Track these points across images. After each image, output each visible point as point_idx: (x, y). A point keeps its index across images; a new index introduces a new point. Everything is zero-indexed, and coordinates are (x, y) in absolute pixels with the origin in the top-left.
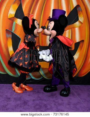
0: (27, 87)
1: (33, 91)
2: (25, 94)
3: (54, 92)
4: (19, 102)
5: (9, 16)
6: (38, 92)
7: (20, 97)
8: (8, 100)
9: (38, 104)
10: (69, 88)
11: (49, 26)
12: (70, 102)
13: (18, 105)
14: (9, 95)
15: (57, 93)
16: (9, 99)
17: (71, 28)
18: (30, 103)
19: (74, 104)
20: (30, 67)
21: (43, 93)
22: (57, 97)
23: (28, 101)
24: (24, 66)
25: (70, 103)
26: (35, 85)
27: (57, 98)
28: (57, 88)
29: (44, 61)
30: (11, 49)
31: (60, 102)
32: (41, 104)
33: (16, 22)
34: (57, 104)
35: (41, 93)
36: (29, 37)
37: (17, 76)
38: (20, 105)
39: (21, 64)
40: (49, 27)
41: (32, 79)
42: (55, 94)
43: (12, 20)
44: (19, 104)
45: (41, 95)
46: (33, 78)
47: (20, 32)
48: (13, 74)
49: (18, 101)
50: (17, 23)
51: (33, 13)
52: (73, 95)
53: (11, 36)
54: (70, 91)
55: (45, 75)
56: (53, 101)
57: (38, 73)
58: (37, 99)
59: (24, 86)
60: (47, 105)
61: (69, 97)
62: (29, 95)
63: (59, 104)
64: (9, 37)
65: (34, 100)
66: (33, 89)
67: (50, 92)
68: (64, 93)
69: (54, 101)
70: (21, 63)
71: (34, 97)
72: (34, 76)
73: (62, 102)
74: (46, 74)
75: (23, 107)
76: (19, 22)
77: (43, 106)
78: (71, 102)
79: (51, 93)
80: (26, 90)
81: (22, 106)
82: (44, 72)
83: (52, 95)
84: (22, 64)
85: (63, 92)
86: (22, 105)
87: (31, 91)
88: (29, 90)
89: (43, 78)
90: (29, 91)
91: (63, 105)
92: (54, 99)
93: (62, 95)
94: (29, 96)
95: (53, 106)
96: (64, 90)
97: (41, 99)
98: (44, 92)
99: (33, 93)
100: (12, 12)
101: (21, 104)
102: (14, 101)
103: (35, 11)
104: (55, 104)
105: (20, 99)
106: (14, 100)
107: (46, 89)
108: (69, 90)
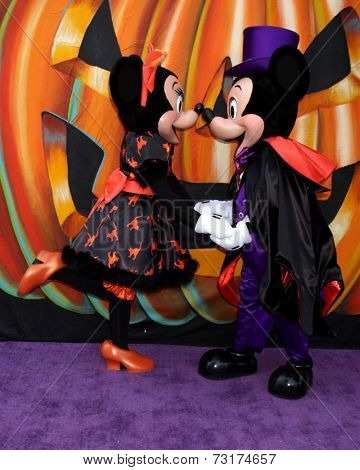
0: (129, 354)
1: (155, 373)
2: (121, 387)
3: (245, 380)
4: (94, 421)
5: (57, 56)
6: (177, 378)
7: (98, 397)
8: (48, 409)
9: (176, 429)
10: (307, 361)
11: (232, 99)
12: (309, 423)
13: (90, 433)
14: (51, 388)
15: (257, 382)
16: (55, 405)
17: (318, 108)
18: (142, 425)
19: (328, 431)
20: (149, 270)
21: (195, 381)
22: (255, 400)
23: (134, 416)
24: (124, 266)
25: (311, 428)
26: (164, 347)
27: (254, 405)
28: (256, 362)
29: (213, 245)
30: (62, 195)
31: (270, 420)
32: (186, 429)
33: (84, 80)
34: (254, 429)
35: (188, 381)
36: (141, 143)
37: (89, 307)
38: (99, 432)
39: (113, 259)
40: (233, 104)
41: (149, 323)
42: (249, 389)
43: (68, 71)
44: (97, 429)
45: (187, 392)
46: (155, 317)
47: (101, 124)
48: (70, 298)
49: (90, 414)
50: (91, 86)
51: (157, 41)
52: (324, 392)
53: (63, 139)
54: (311, 374)
55: (204, 307)
56: (240, 415)
57: (176, 296)
58: (170, 407)
59: (115, 351)
60: (213, 435)
61: (305, 401)
62: (138, 391)
63: (264, 429)
64: (57, 145)
65: (157, 413)
66: (155, 366)
67: (227, 378)
68: (287, 381)
69: (242, 416)
70: (112, 255)
71: (160, 399)
72: (159, 310)
73: (279, 421)
74: (209, 302)
75: (112, 440)
76: (98, 78)
77: (195, 439)
78: (316, 423)
79: (229, 381)
80: (123, 367)
81: (108, 439)
82: (201, 293)
83: (236, 393)
84: (117, 259)
85: (281, 379)
86: (108, 433)
87: (145, 375)
88: (139, 367)
89: (199, 317)
90: (139, 374)
91: (282, 435)
92: (245, 408)
93: (277, 390)
94: (137, 395)
95: (238, 439)
96: (286, 370)
97: (188, 410)
98: (203, 379)
99: (156, 383)
100: (68, 39)
101: (101, 427)
102: (73, 415)
103: (166, 35)
104: (247, 431)
105: (99, 407)
106: (75, 411)
107: (209, 363)
108: (308, 373)
